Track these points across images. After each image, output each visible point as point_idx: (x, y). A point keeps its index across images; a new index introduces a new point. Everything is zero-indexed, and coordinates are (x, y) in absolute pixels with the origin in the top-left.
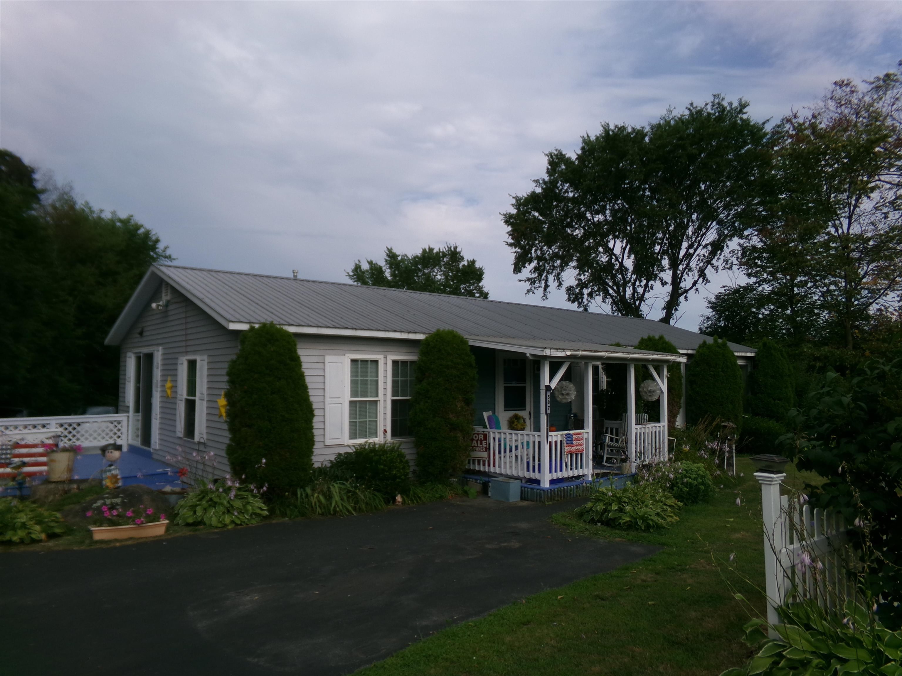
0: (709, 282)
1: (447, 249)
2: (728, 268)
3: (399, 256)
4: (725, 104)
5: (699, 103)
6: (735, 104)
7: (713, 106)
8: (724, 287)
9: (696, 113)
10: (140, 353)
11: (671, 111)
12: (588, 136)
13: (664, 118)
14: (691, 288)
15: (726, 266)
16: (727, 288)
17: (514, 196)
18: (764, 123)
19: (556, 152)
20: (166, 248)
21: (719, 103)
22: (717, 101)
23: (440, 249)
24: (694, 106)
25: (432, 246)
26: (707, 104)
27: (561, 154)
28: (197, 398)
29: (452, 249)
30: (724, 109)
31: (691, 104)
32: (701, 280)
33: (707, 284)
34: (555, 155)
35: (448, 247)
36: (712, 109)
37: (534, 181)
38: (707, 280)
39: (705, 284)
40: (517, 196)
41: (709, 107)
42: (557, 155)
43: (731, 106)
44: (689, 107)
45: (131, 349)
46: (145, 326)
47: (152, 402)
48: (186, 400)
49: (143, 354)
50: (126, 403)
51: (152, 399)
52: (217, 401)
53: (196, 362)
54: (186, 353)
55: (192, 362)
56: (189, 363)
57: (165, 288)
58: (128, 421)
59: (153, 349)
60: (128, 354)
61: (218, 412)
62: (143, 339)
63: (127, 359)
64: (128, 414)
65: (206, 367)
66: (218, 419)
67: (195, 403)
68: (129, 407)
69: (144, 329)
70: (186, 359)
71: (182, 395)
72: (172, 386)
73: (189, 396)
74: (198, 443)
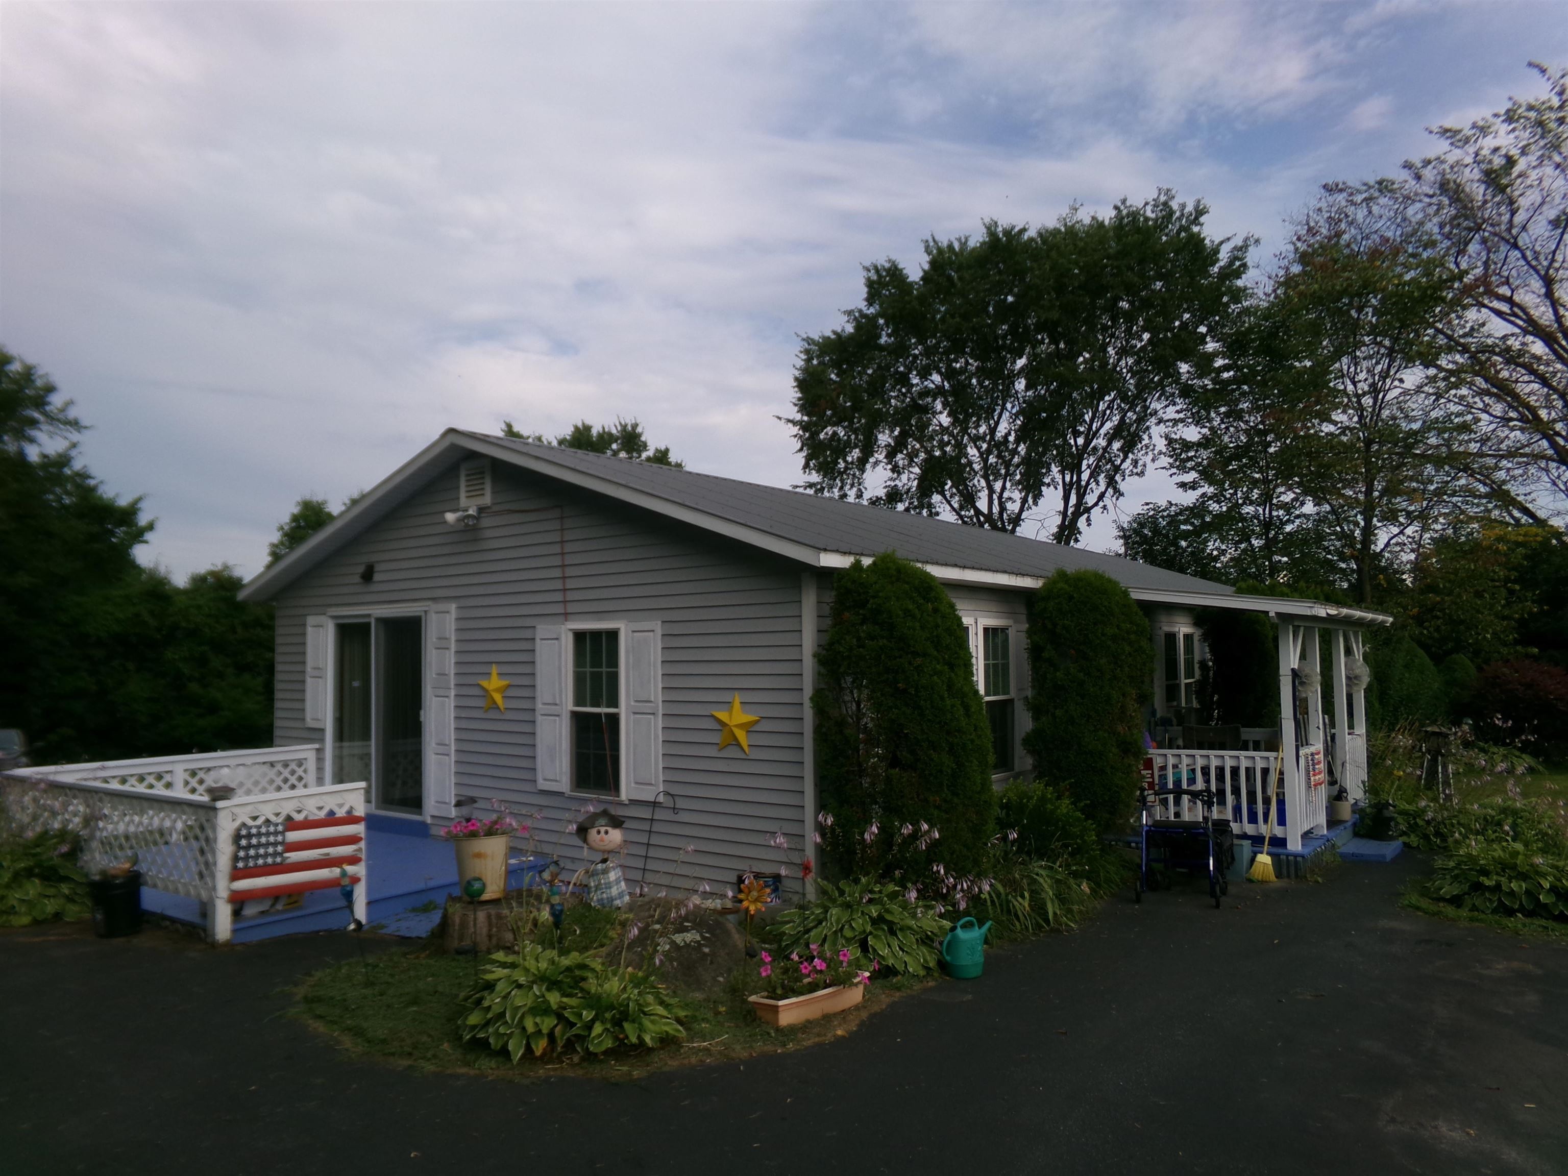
1: (619, 428)
2: (1137, 474)
4: (1173, 204)
6: (1190, 208)
7: (1155, 206)
8: (1147, 504)
9: (1128, 215)
10: (369, 616)
11: (1076, 210)
12: (934, 240)
13: (1065, 219)
14: (1096, 504)
15: (1135, 471)
16: (1151, 506)
17: (805, 336)
18: (1222, 243)
19: (887, 265)
20: (69, 403)
21: (1165, 204)
22: (1163, 198)
23: (604, 428)
24: (1127, 203)
25: (588, 422)
26: (1146, 203)
27: (896, 268)
28: (623, 710)
29: (629, 428)
30: (1171, 213)
31: (1123, 201)
32: (1110, 491)
33: (1121, 498)
34: (885, 270)
35: (620, 424)
36: (1153, 212)
37: (845, 312)
38: (1119, 491)
39: (1117, 499)
40: (808, 337)
41: (1149, 209)
42: (888, 271)
43: (1183, 210)
44: (1118, 205)
45: (320, 609)
46: (378, 562)
47: (422, 719)
48: (574, 714)
49: (379, 620)
50: (310, 723)
51: (422, 713)
52: (712, 716)
53: (613, 635)
54: (566, 615)
55: (596, 635)
56: (580, 637)
57: (467, 481)
58: (320, 760)
59: (419, 609)
60: (311, 620)
61: (715, 738)
62: (374, 587)
63: (310, 630)
64: (317, 746)
65: (660, 646)
66: (712, 752)
67: (614, 720)
68: (322, 730)
69: (377, 568)
70: (570, 630)
71: (556, 704)
72: (509, 686)
73: (585, 706)
74: (634, 802)
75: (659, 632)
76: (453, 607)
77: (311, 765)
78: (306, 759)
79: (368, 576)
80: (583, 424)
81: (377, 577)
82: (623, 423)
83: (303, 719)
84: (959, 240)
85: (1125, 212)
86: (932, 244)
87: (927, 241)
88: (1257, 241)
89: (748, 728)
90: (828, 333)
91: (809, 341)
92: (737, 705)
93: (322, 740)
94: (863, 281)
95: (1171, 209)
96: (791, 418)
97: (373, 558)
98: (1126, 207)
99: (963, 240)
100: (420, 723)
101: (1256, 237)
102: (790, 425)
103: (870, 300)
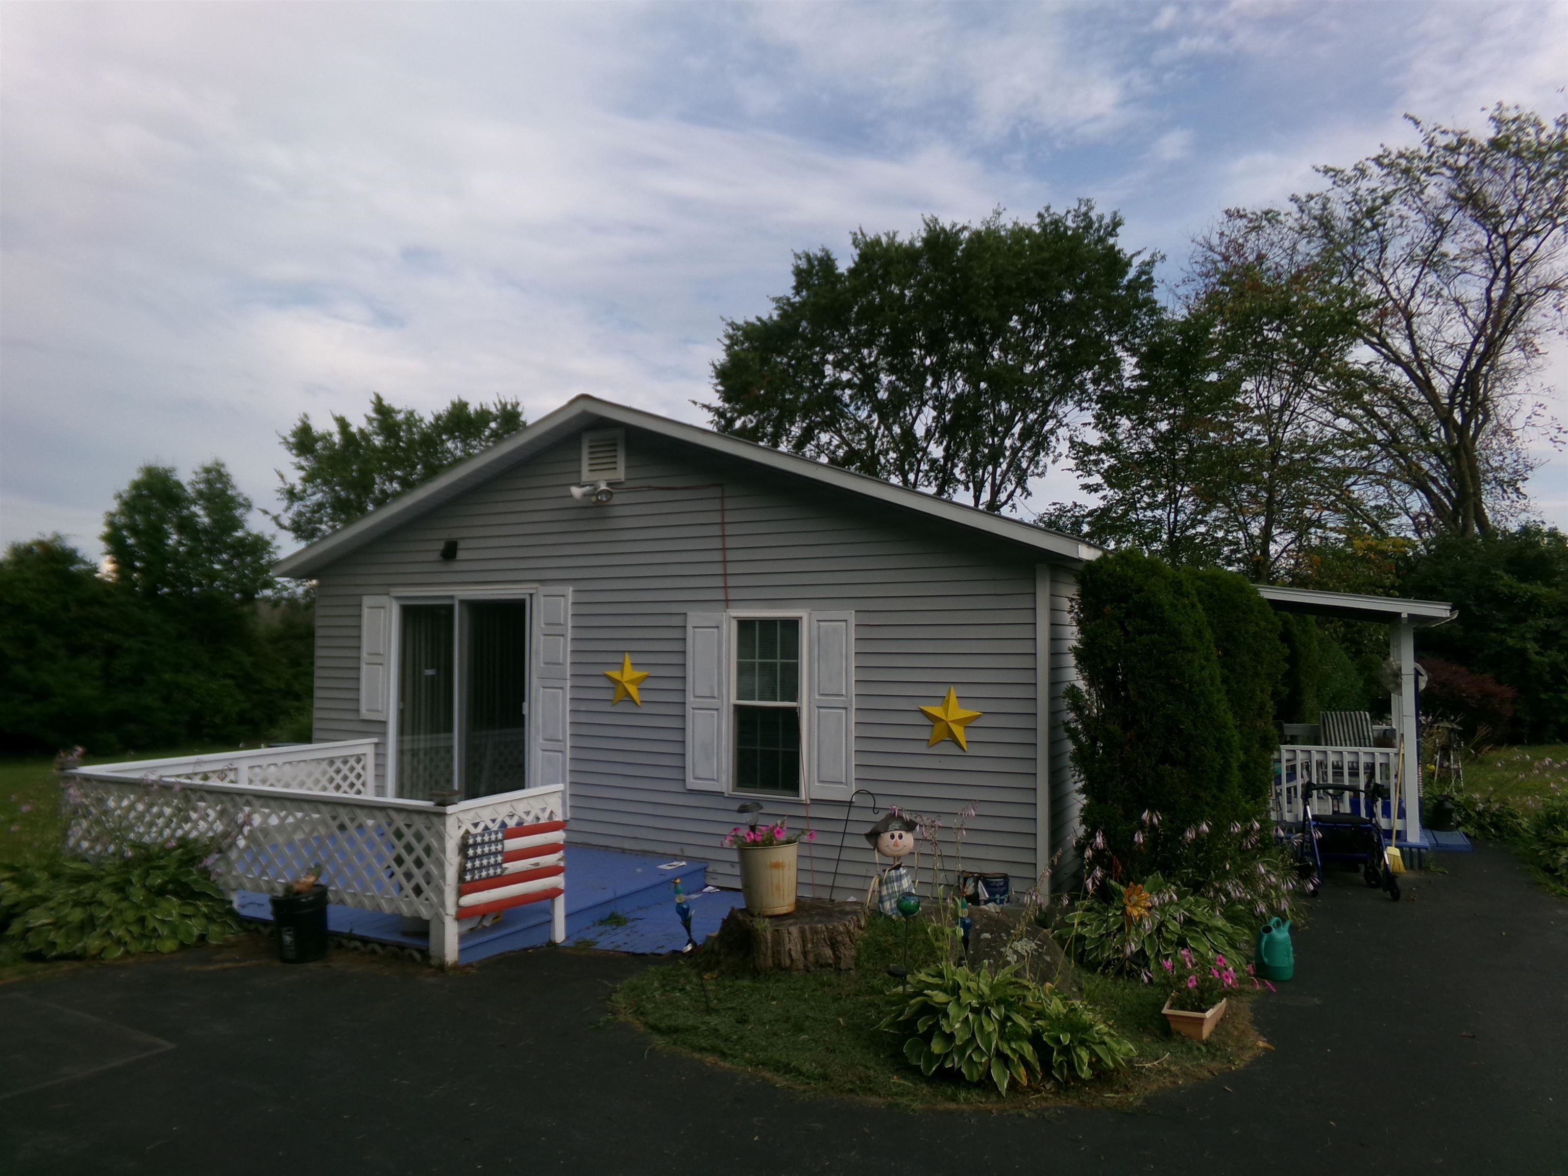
0: (1029, 494)
1: (499, 407)
3: (400, 412)
4: (1093, 215)
5: (1059, 210)
6: (1108, 220)
7: (1076, 216)
8: (1054, 504)
9: (1051, 223)
10: (452, 597)
11: (999, 214)
12: (862, 234)
13: (988, 223)
16: (1058, 506)
17: (730, 321)
18: (1133, 256)
19: (819, 254)
21: (1086, 214)
22: (1085, 209)
23: (481, 406)
24: (1051, 212)
25: (465, 398)
26: (1068, 212)
27: (829, 258)
28: (805, 704)
29: (509, 407)
30: (1090, 223)
31: (1048, 209)
32: (1019, 491)
33: (1029, 497)
34: (817, 258)
35: (500, 402)
36: (1073, 222)
37: (774, 299)
38: (1027, 491)
39: (1026, 498)
40: (733, 322)
41: (1070, 218)
42: (821, 260)
43: (1101, 221)
44: (1043, 211)
45: (384, 588)
46: (463, 538)
47: (525, 711)
48: (739, 709)
49: (462, 602)
50: (365, 714)
51: (526, 705)
52: (922, 711)
53: (792, 625)
54: (727, 602)
55: (768, 624)
56: (745, 625)
57: (591, 453)
58: (380, 755)
59: (523, 591)
60: (367, 601)
61: (925, 734)
62: (456, 566)
63: (366, 612)
64: (376, 740)
65: (853, 637)
66: (922, 748)
67: (792, 716)
68: (384, 723)
69: (461, 545)
70: (734, 618)
71: (714, 697)
72: (648, 677)
73: (754, 699)
74: (816, 802)
75: (852, 622)
76: (569, 590)
77: (370, 761)
78: (364, 754)
79: (450, 552)
80: (459, 399)
81: (461, 555)
82: (503, 401)
83: (358, 711)
84: (887, 235)
85: (1048, 220)
86: (860, 237)
87: (855, 234)
88: (1163, 257)
89: (966, 723)
90: (752, 319)
91: (733, 325)
92: (953, 700)
93: (384, 734)
94: (792, 268)
95: (1091, 219)
96: (707, 403)
97: (455, 534)
98: (1049, 215)
99: (891, 235)
100: (523, 716)
101: (1162, 253)
102: (705, 410)
103: (797, 290)
